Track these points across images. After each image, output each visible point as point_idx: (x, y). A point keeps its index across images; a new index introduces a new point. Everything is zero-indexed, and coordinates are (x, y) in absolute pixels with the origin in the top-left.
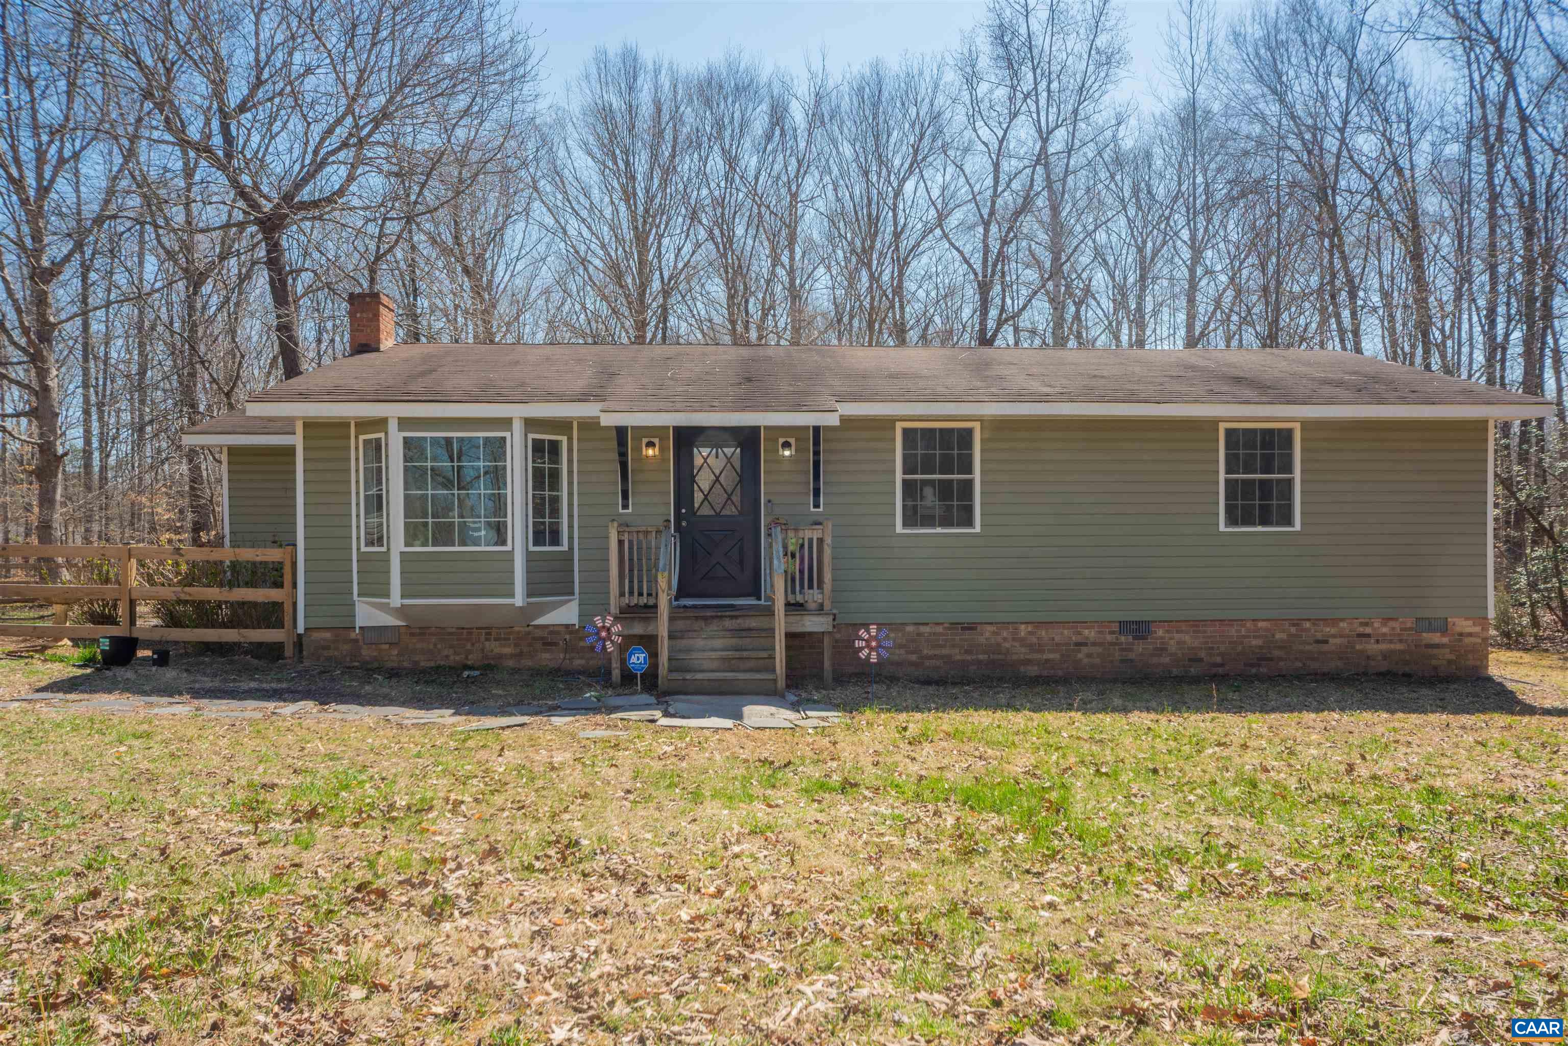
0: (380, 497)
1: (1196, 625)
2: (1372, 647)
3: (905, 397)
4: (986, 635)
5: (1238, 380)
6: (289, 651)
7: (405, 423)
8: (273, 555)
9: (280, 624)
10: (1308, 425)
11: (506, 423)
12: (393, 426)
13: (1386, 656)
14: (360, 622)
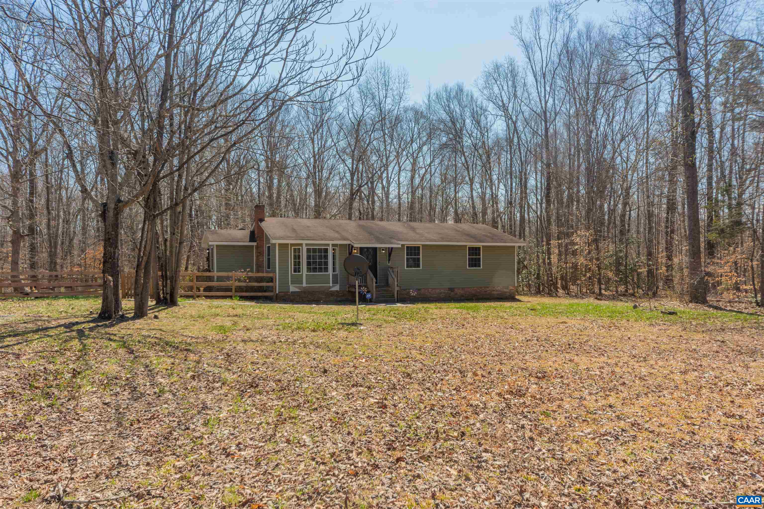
0: (299, 262)
1: (463, 289)
2: (495, 293)
3: (407, 241)
4: (423, 291)
5: (468, 235)
6: (274, 298)
7: (307, 245)
8: (271, 275)
9: (272, 291)
10: (483, 246)
11: (328, 245)
12: (304, 246)
13: (498, 294)
14: (291, 290)
